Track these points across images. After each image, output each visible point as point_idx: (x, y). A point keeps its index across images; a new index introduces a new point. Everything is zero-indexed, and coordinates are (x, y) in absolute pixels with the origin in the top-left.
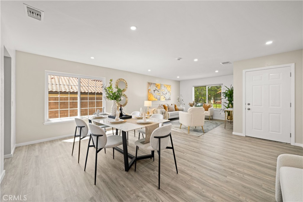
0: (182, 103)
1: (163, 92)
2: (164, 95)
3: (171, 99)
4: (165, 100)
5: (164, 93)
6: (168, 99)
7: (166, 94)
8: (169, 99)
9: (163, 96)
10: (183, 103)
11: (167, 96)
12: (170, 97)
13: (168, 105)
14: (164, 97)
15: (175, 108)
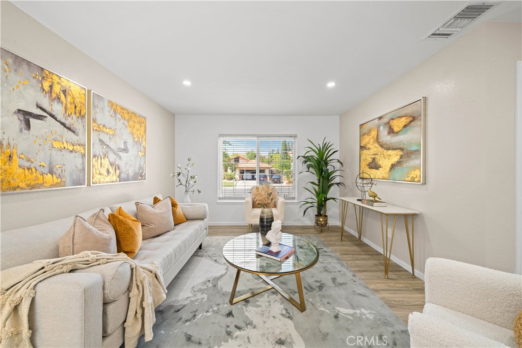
0: (191, 189)
1: (105, 138)
2: (112, 157)
3: (148, 173)
4: (115, 178)
5: (112, 145)
6: (131, 173)
7: (125, 150)
8: (140, 176)
9: (106, 162)
10: (196, 188)
11: (129, 162)
12: (140, 168)
13: (137, 204)
14: (111, 164)
15: (174, 213)
